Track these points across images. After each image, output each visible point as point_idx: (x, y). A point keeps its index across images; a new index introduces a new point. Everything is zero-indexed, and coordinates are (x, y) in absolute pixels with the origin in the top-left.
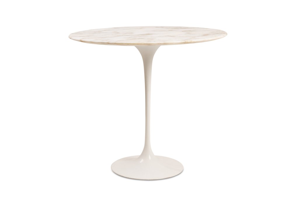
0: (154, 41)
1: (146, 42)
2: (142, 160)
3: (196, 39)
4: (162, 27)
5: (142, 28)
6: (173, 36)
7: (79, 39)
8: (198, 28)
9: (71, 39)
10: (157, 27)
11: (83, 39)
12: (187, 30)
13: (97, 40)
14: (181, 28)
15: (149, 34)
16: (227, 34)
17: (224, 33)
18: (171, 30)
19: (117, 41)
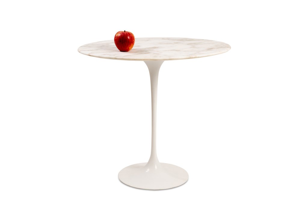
0: (160, 57)
1: (152, 58)
2: (148, 170)
3: (200, 54)
4: (168, 39)
5: (148, 39)
6: (179, 51)
7: (88, 53)
8: (203, 40)
9: (79, 52)
10: (163, 39)
11: (91, 53)
12: (192, 43)
13: (105, 55)
14: (186, 40)
15: (155, 48)
16: (230, 48)
17: (228, 47)
18: (177, 43)
19: (124, 56)
